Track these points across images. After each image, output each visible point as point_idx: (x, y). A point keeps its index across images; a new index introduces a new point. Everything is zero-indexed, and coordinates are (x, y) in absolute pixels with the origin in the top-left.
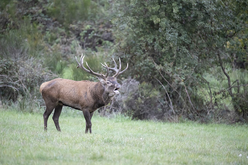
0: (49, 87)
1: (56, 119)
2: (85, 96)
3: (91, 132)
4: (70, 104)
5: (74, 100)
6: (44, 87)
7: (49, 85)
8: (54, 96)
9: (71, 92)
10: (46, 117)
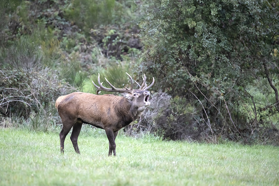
0: (66, 103)
1: (75, 139)
2: (108, 113)
3: (115, 155)
4: (91, 121)
5: (95, 117)
6: (60, 101)
7: (66, 100)
8: (71, 113)
9: (92, 108)
10: (62, 137)
